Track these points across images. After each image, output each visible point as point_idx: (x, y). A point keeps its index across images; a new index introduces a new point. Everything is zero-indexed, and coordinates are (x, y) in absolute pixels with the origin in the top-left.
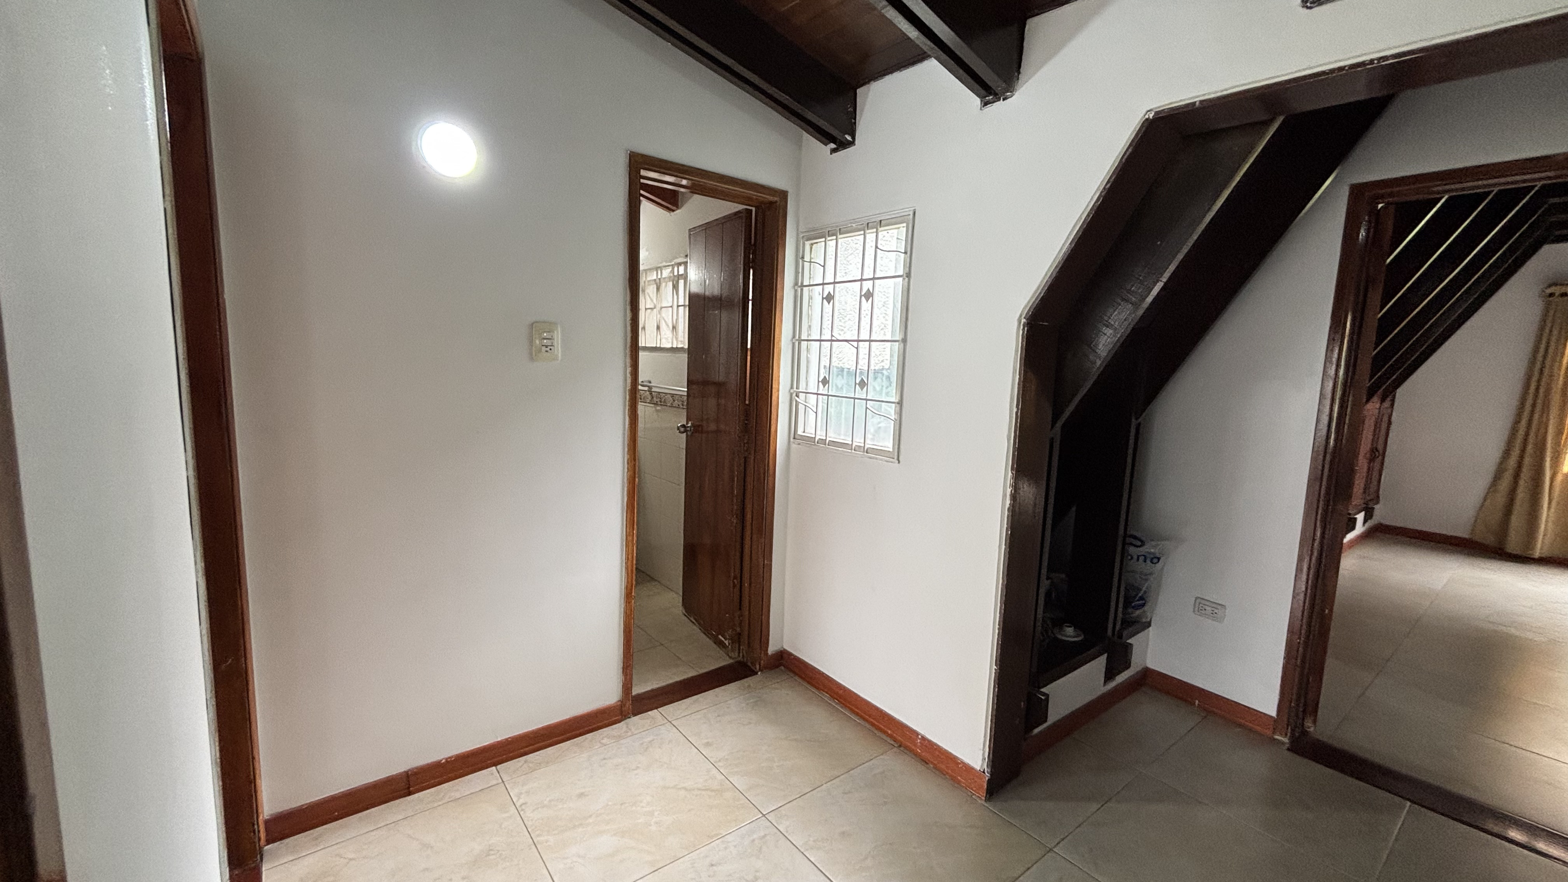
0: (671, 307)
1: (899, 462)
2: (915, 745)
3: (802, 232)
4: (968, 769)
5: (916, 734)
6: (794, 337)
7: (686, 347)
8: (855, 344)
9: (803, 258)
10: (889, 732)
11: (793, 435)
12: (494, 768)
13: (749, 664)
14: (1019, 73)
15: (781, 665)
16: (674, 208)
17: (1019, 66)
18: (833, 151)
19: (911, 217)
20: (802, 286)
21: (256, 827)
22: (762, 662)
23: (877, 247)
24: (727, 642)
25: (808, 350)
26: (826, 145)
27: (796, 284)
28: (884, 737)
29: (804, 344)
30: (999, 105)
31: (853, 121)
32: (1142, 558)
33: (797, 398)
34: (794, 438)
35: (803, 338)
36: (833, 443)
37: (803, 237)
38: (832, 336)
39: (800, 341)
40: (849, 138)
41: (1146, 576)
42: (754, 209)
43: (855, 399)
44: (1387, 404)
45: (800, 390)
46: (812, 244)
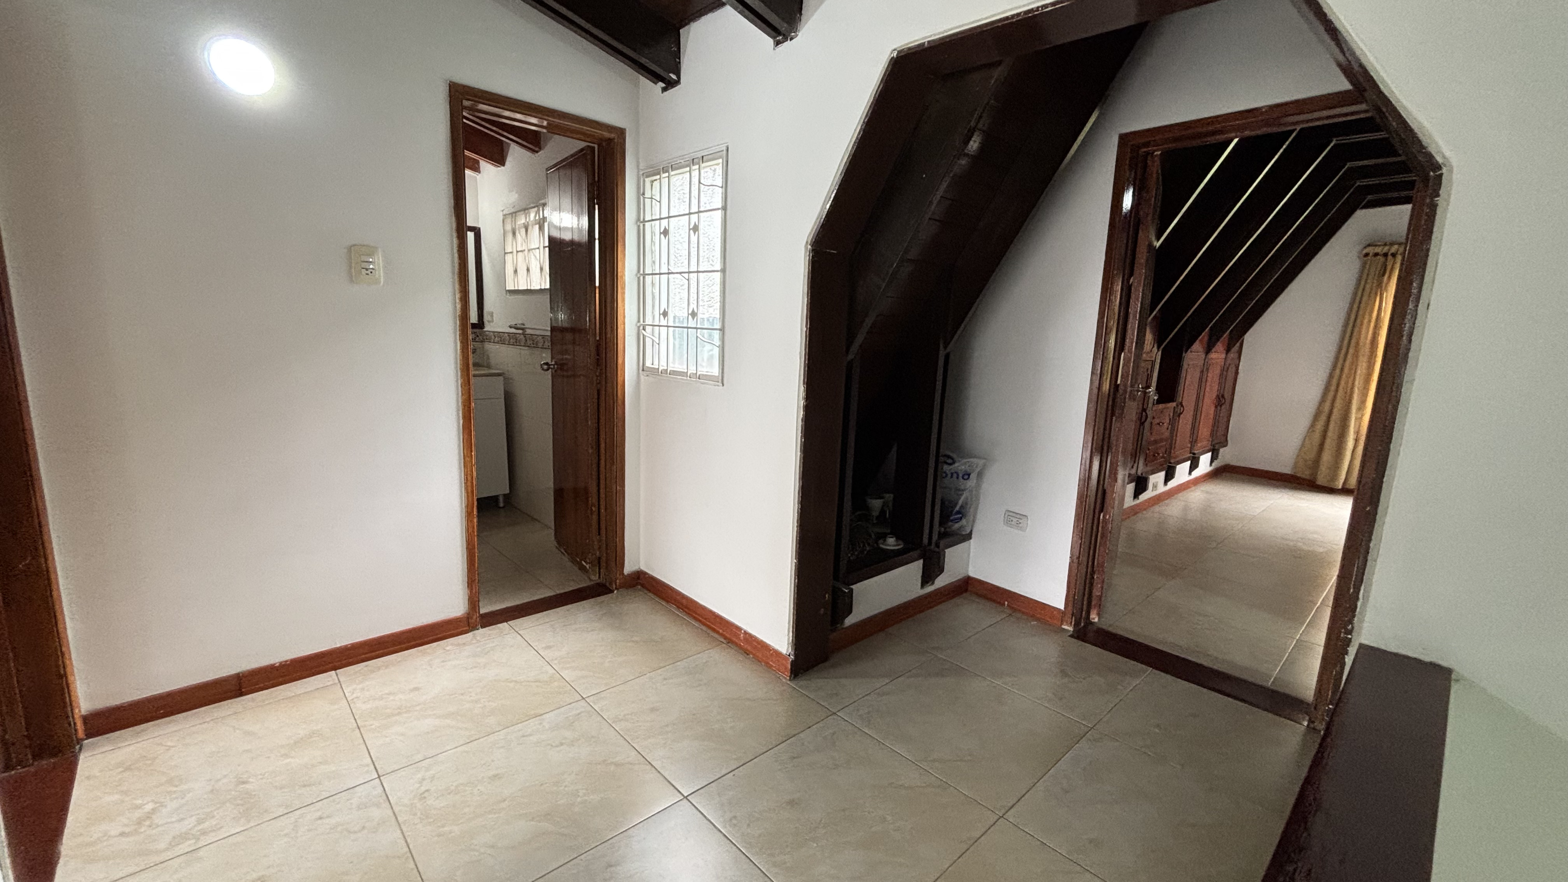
0: (538, 248)
1: (723, 385)
2: (739, 638)
3: (642, 170)
4: (777, 653)
5: (739, 629)
6: (639, 271)
7: (548, 286)
8: (686, 275)
9: (644, 194)
10: (721, 631)
11: (642, 368)
12: (333, 672)
13: (608, 584)
14: (801, 14)
15: (637, 584)
16: (537, 149)
17: (801, 9)
18: (664, 90)
19: (725, 152)
20: (644, 221)
21: (71, 719)
22: (618, 581)
23: (700, 182)
24: (588, 567)
25: (653, 284)
26: (656, 84)
27: (638, 219)
28: (716, 636)
29: (648, 279)
30: (788, 44)
31: (678, 60)
32: (955, 475)
33: (643, 331)
34: (643, 370)
35: (647, 272)
36: (674, 373)
37: (643, 174)
38: (669, 269)
39: (644, 275)
40: (674, 77)
41: (959, 491)
42: (596, 146)
43: (688, 328)
44: (1232, 355)
45: (646, 323)
46: (652, 182)
